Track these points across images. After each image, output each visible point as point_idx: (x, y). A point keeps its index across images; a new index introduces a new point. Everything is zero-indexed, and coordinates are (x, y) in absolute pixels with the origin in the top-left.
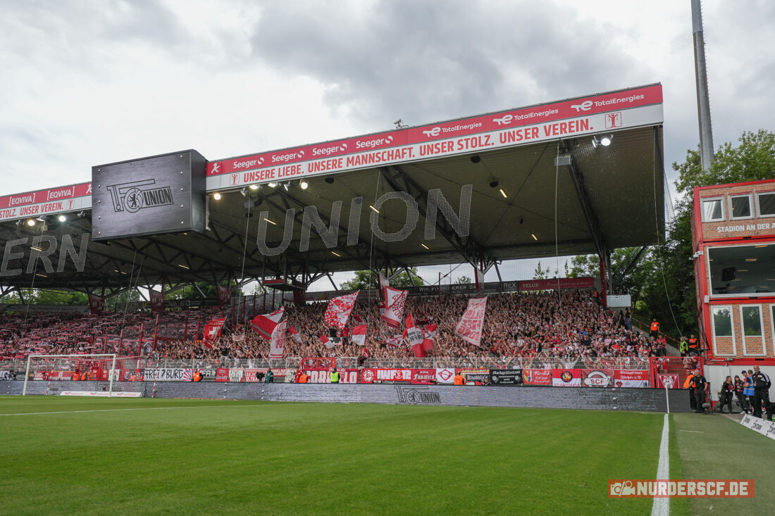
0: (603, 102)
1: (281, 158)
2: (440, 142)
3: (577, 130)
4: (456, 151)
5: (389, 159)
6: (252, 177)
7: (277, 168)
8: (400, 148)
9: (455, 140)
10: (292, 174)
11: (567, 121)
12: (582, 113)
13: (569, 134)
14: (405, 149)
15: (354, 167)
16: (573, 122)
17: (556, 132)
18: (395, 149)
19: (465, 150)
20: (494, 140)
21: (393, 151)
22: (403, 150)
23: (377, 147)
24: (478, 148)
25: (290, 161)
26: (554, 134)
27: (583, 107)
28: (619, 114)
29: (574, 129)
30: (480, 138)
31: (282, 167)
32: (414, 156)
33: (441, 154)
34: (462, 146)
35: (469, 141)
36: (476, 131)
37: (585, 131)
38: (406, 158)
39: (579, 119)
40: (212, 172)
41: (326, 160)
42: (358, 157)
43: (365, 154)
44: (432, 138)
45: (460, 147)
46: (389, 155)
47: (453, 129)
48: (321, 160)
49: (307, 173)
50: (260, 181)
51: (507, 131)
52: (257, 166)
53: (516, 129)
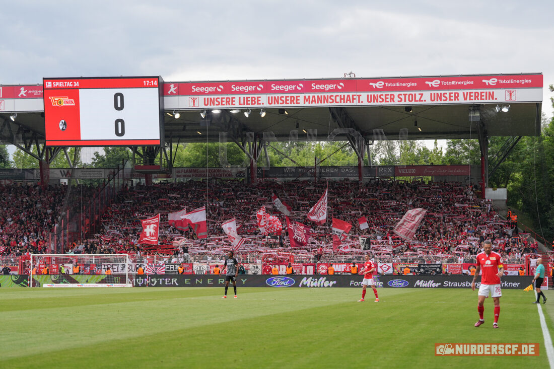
0: (505, 81)
1: (241, 88)
2: (384, 93)
3: (486, 99)
4: (396, 102)
5: (341, 102)
6: (212, 102)
7: (237, 97)
8: (351, 94)
9: (396, 94)
10: (252, 104)
11: (479, 91)
12: (490, 87)
13: (480, 101)
14: (355, 95)
15: (310, 105)
16: (484, 92)
17: (472, 98)
18: (346, 94)
19: (403, 103)
20: (426, 98)
21: (344, 96)
22: (353, 96)
23: (330, 91)
24: (413, 103)
25: (250, 92)
26: (470, 99)
27: (491, 82)
28: (515, 91)
29: (484, 97)
30: (415, 94)
31: (242, 96)
32: (362, 102)
33: (384, 103)
34: (401, 99)
35: (407, 96)
36: (412, 88)
37: (491, 101)
38: (356, 103)
39: (488, 91)
40: (169, 92)
41: (285, 95)
42: (314, 97)
43: (320, 95)
44: (377, 90)
45: (400, 100)
46: (341, 99)
47: (394, 85)
48: (280, 95)
49: (266, 105)
50: (220, 106)
51: (436, 92)
52: (216, 93)
53: (443, 92)
